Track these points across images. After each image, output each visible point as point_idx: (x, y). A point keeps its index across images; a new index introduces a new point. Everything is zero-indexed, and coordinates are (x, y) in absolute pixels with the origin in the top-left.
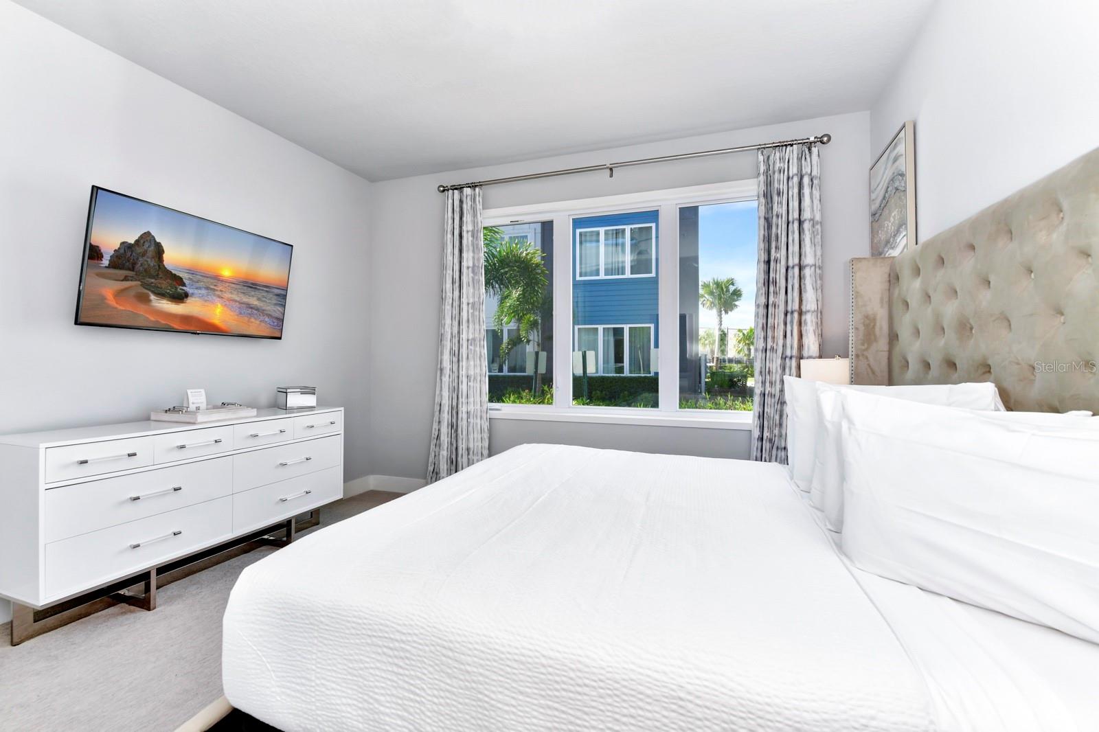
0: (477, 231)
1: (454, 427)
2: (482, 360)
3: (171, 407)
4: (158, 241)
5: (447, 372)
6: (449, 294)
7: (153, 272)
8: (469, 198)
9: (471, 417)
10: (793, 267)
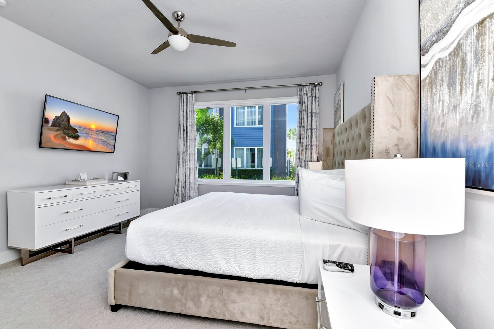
0: (193, 111)
1: (184, 188)
2: (195, 162)
3: (75, 179)
4: (68, 115)
5: (181, 166)
6: (182, 136)
7: (67, 128)
8: (190, 98)
9: (191, 184)
10: (309, 129)
